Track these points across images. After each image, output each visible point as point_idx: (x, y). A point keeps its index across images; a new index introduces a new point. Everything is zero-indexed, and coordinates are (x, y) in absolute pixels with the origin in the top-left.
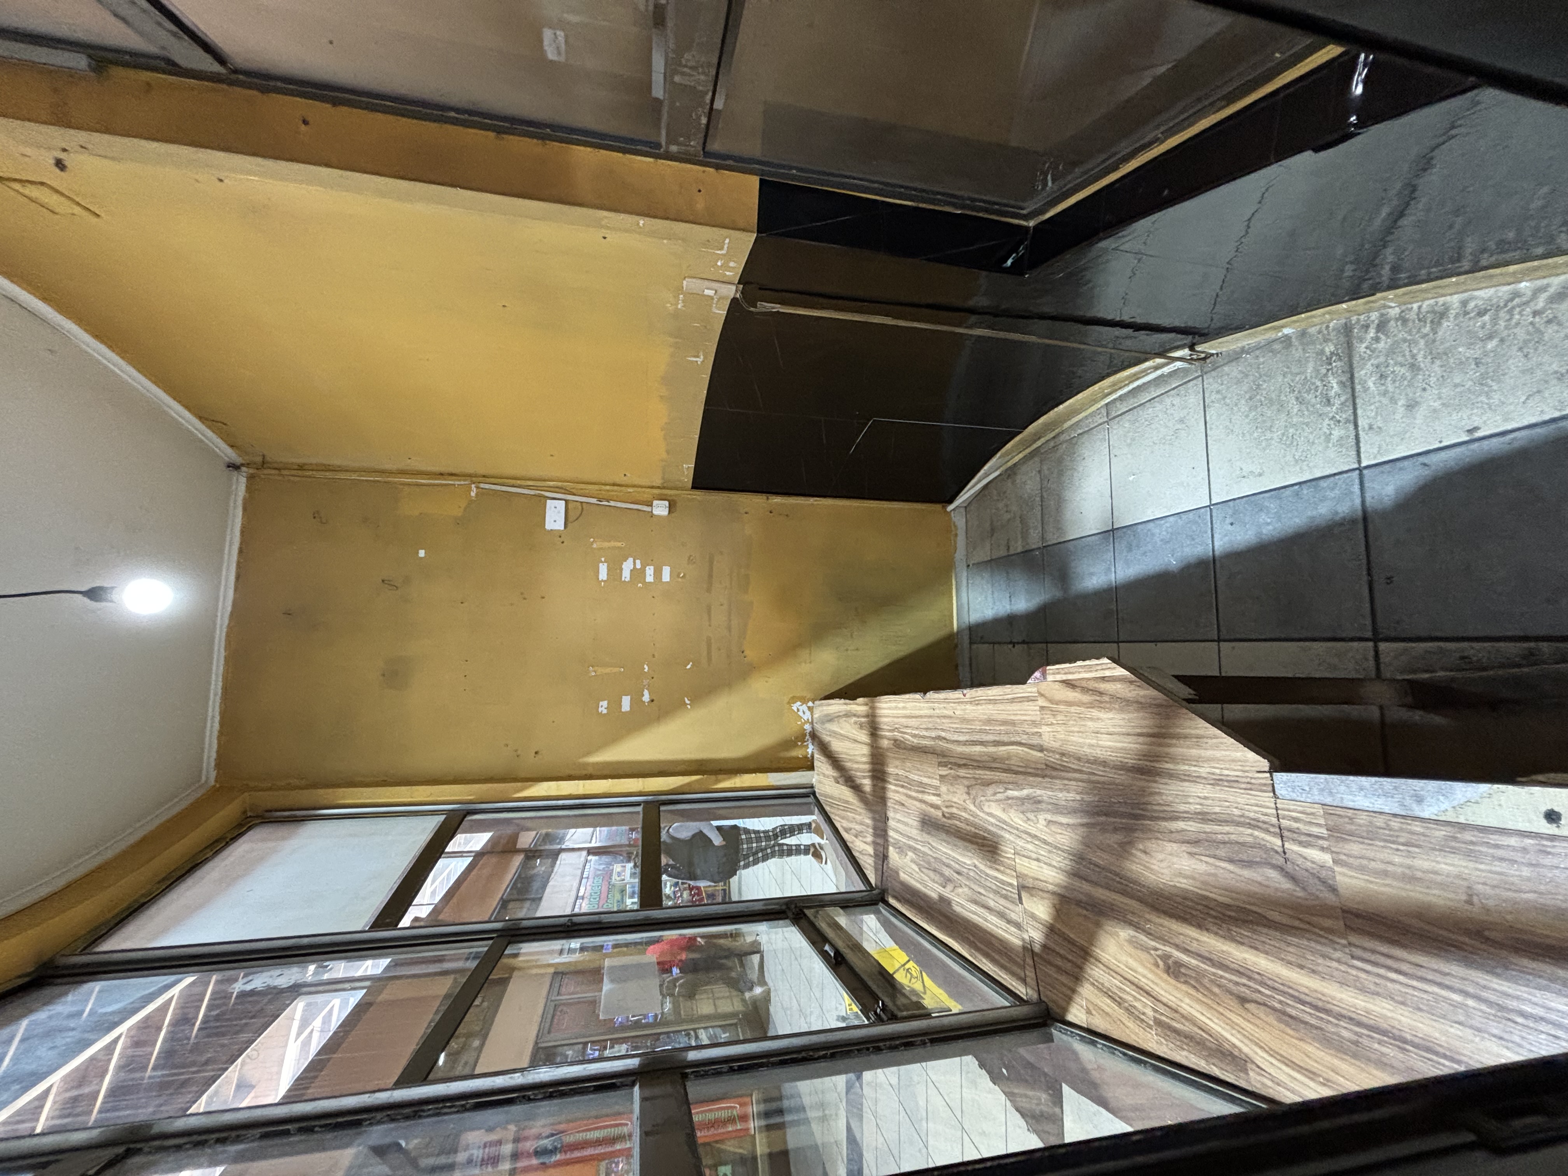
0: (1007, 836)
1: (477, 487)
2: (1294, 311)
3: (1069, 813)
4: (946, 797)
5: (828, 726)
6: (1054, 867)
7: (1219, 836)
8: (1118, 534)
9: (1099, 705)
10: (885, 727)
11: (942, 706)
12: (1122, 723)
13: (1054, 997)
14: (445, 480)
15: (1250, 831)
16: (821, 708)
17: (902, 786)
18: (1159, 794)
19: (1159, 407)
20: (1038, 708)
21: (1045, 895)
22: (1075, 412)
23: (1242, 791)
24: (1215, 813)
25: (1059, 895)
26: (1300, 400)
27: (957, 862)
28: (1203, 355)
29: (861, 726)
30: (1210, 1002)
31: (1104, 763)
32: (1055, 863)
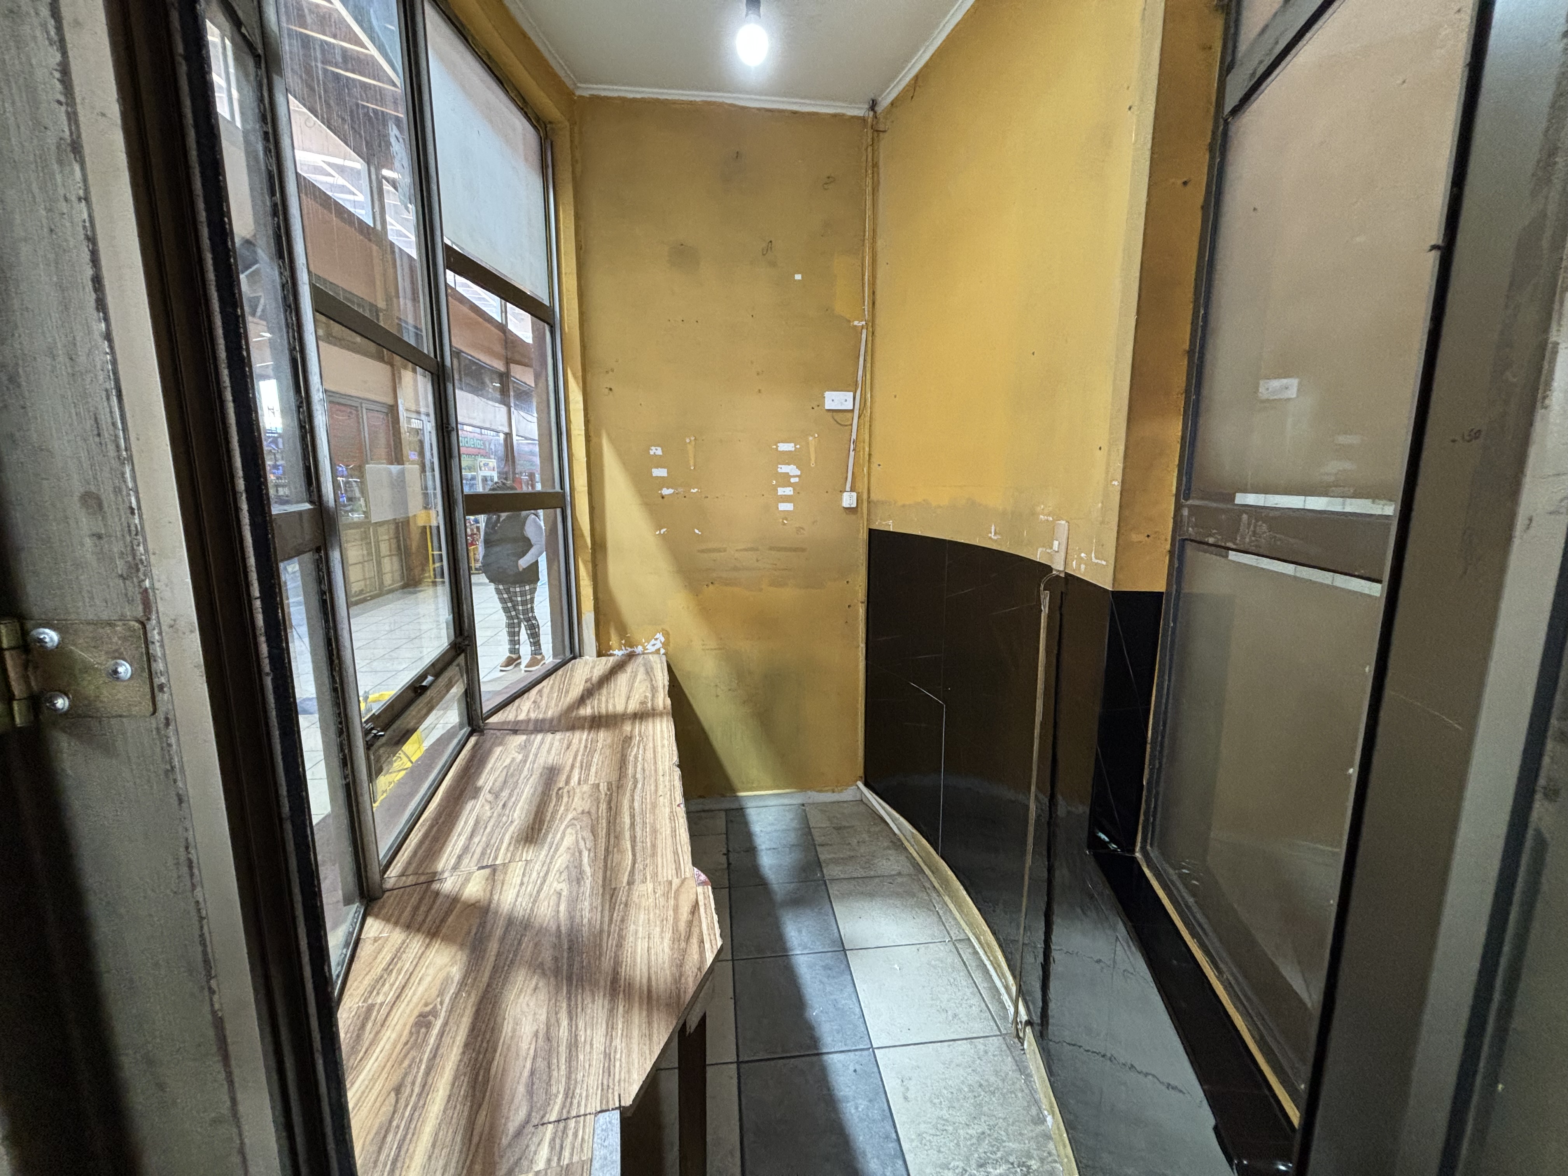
0: (544, 853)
1: (862, 327)
2: (1069, 1126)
3: (570, 913)
4: (578, 791)
5: (642, 670)
6: (516, 901)
7: (555, 1061)
8: (841, 955)
9: (675, 940)
10: (643, 727)
11: (667, 784)
12: (660, 961)
13: (387, 906)
14: (869, 296)
15: (562, 1091)
16: (658, 661)
17: (586, 747)
18: (593, 1002)
19: (968, 992)
20: (670, 878)
21: (488, 894)
22: (960, 906)
23: (600, 1082)
24: (577, 1056)
25: (489, 905)
26: (982, 1136)
27: (515, 804)
28: (1021, 1035)
29: (642, 703)
30: (394, 1056)
31: (619, 946)
32: (520, 900)
